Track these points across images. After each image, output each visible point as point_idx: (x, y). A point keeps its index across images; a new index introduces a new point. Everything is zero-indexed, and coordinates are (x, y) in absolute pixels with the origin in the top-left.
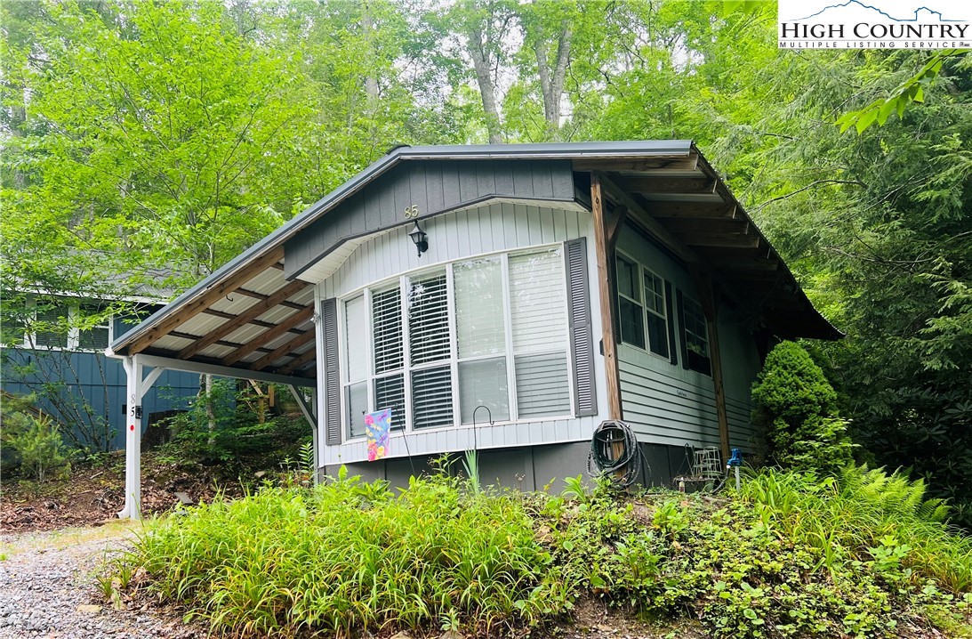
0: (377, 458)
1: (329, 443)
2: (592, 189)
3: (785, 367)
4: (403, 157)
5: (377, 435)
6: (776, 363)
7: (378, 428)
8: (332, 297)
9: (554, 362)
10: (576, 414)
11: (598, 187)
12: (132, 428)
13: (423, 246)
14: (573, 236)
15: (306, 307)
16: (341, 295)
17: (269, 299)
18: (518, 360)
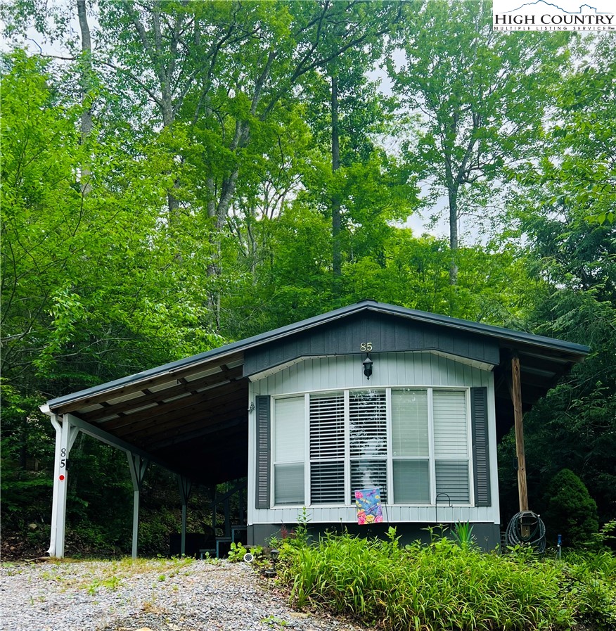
0: (366, 523)
1: (258, 507)
2: (513, 360)
3: (571, 486)
4: (370, 308)
5: (367, 507)
6: (565, 483)
7: (367, 501)
8: (266, 394)
9: (457, 467)
10: (475, 504)
11: (518, 360)
12: (62, 478)
13: (368, 373)
14: (477, 385)
15: (198, 393)
16: (274, 394)
17: (188, 385)
18: (437, 463)
